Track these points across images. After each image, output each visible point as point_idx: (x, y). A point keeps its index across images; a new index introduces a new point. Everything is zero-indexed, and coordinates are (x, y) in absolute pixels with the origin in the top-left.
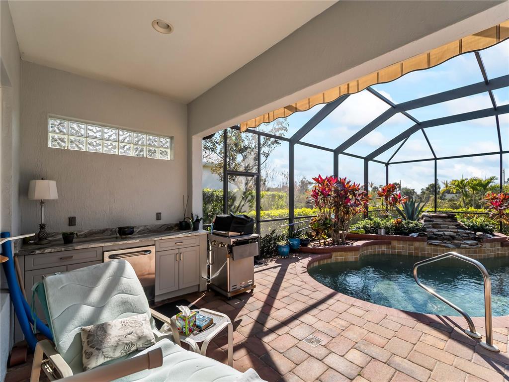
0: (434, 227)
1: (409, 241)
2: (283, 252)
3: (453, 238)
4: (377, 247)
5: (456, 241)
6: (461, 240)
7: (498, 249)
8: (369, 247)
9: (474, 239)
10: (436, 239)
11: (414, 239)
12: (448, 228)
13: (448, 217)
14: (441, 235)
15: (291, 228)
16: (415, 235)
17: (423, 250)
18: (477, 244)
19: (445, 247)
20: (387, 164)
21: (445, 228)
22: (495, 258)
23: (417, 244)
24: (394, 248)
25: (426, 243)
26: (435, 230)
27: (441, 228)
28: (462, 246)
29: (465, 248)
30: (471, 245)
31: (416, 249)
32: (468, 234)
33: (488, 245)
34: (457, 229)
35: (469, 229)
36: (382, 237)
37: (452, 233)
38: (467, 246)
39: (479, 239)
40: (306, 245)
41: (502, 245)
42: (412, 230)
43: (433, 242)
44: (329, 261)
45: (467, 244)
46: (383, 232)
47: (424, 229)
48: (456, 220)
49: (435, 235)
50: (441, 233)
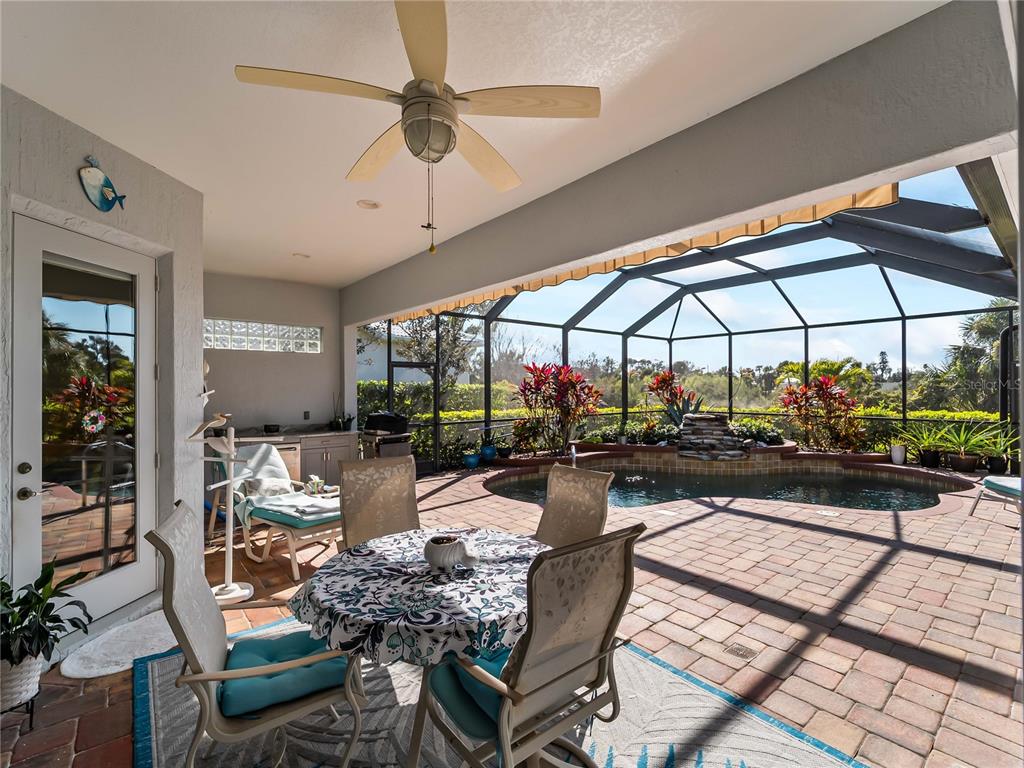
0: (693, 434)
1: (657, 452)
2: (470, 463)
3: (713, 447)
4: (614, 460)
5: (714, 452)
6: (722, 450)
7: (777, 463)
8: (603, 461)
9: (741, 448)
10: (690, 449)
11: (663, 450)
12: (712, 434)
13: (716, 419)
14: (699, 444)
15: (488, 432)
16: (663, 443)
17: (673, 464)
18: (742, 455)
19: (700, 459)
20: (670, 341)
21: (706, 434)
22: (770, 474)
23: (666, 456)
24: (638, 462)
25: (676, 455)
26: (693, 437)
27: (703, 434)
28: (721, 457)
29: (723, 460)
30: (733, 456)
31: (665, 463)
32: (735, 442)
33: (758, 457)
34: (725, 435)
35: (738, 436)
36: (621, 448)
37: (713, 441)
38: (727, 458)
39: (745, 449)
40: (507, 456)
41: (783, 458)
42: (662, 437)
43: (685, 453)
44: (536, 476)
45: (728, 455)
46: (623, 440)
47: (678, 436)
48: (725, 424)
49: (691, 443)
50: (699, 441)
